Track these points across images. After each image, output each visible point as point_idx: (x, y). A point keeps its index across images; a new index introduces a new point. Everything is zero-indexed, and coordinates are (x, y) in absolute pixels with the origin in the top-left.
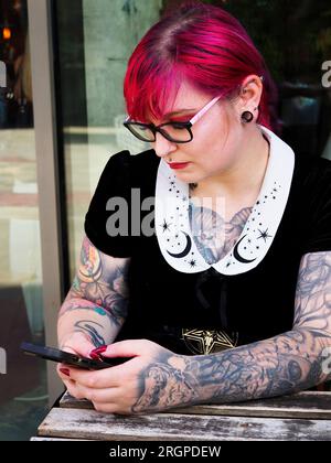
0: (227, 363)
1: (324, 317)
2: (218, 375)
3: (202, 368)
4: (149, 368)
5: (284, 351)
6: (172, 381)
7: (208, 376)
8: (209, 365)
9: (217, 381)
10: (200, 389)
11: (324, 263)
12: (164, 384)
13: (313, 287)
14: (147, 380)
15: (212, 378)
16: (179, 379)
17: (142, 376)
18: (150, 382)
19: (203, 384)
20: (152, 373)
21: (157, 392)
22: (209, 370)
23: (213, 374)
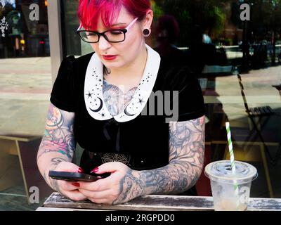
0: (158, 175)
1: (192, 157)
2: (155, 182)
3: (147, 177)
4: (124, 178)
5: (181, 172)
6: (134, 184)
7: (150, 182)
8: (150, 176)
9: (154, 185)
10: (146, 189)
11: (186, 128)
12: (131, 186)
13: (183, 142)
14: (124, 184)
15: (152, 183)
16: (137, 183)
17: (122, 182)
18: (125, 186)
19: (148, 186)
20: (126, 180)
21: (127, 191)
22: (150, 178)
23: (152, 181)
